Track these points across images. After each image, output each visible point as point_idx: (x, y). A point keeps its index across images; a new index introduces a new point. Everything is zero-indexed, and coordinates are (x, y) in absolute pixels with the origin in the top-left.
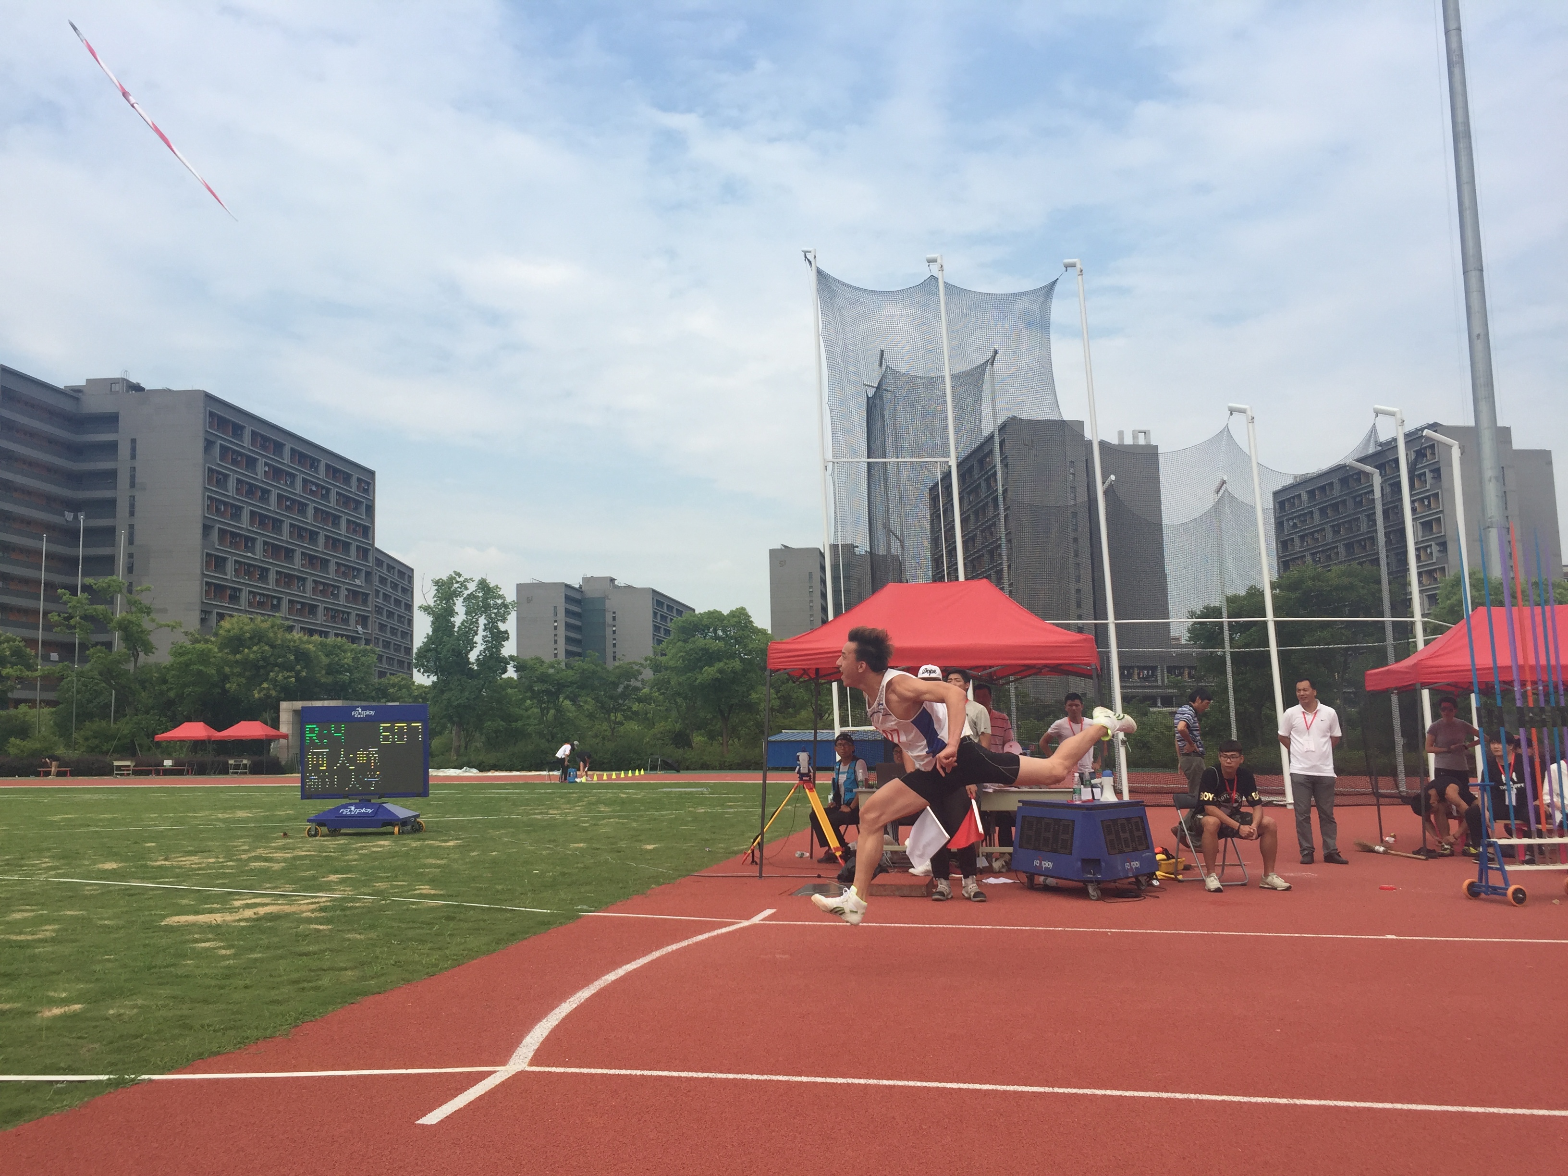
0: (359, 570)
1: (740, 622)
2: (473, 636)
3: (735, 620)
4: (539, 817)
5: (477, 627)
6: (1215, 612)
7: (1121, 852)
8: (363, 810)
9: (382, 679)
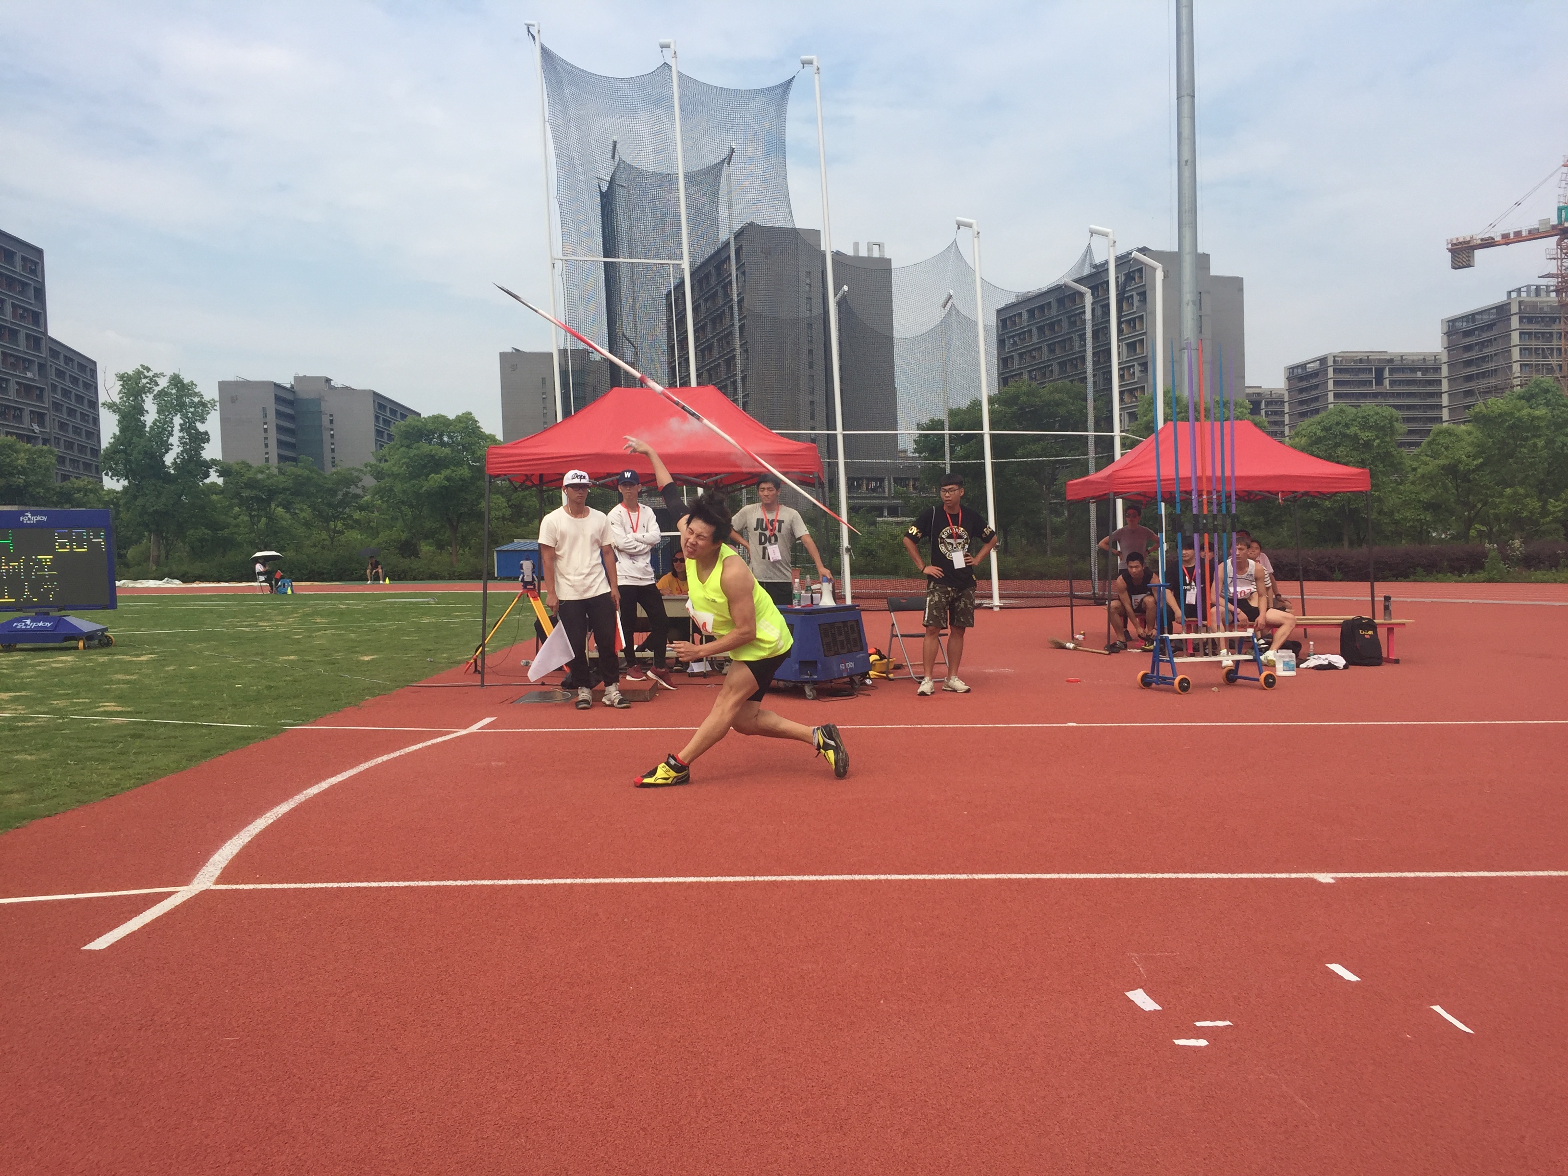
0: (31, 362)
1: (467, 427)
2: (168, 438)
3: (461, 425)
4: (247, 629)
5: (172, 428)
6: (937, 424)
7: (837, 653)
8: (41, 624)
9: (64, 483)
